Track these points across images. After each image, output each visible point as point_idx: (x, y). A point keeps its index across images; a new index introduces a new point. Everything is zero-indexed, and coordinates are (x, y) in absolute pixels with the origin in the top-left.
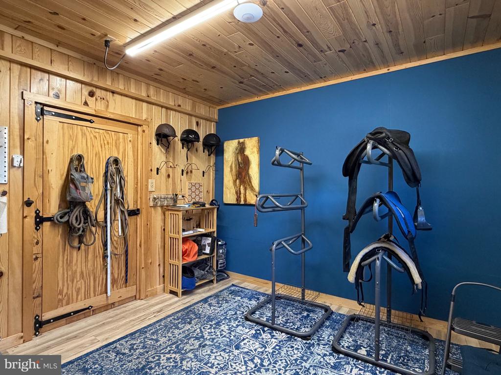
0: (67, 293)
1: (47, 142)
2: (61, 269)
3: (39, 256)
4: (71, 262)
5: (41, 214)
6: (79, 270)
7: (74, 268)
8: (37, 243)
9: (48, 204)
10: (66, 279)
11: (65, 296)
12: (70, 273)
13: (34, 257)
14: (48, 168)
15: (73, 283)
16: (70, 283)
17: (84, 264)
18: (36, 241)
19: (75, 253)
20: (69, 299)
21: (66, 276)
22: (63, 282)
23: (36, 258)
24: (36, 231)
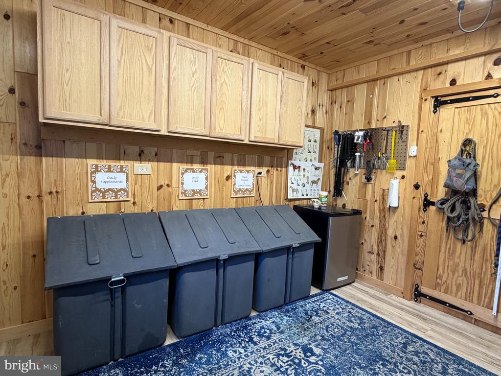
0: (446, 281)
1: (441, 131)
2: (443, 255)
3: (423, 234)
4: (454, 252)
5: (428, 198)
6: (461, 265)
7: (457, 260)
8: (423, 223)
9: (435, 190)
10: (446, 267)
11: (444, 283)
12: (451, 263)
13: (420, 233)
14: (439, 156)
15: (453, 275)
16: (451, 274)
17: (468, 261)
18: (422, 220)
19: (459, 245)
20: (447, 288)
21: (447, 264)
22: (444, 269)
23: (421, 236)
24: (423, 212)
